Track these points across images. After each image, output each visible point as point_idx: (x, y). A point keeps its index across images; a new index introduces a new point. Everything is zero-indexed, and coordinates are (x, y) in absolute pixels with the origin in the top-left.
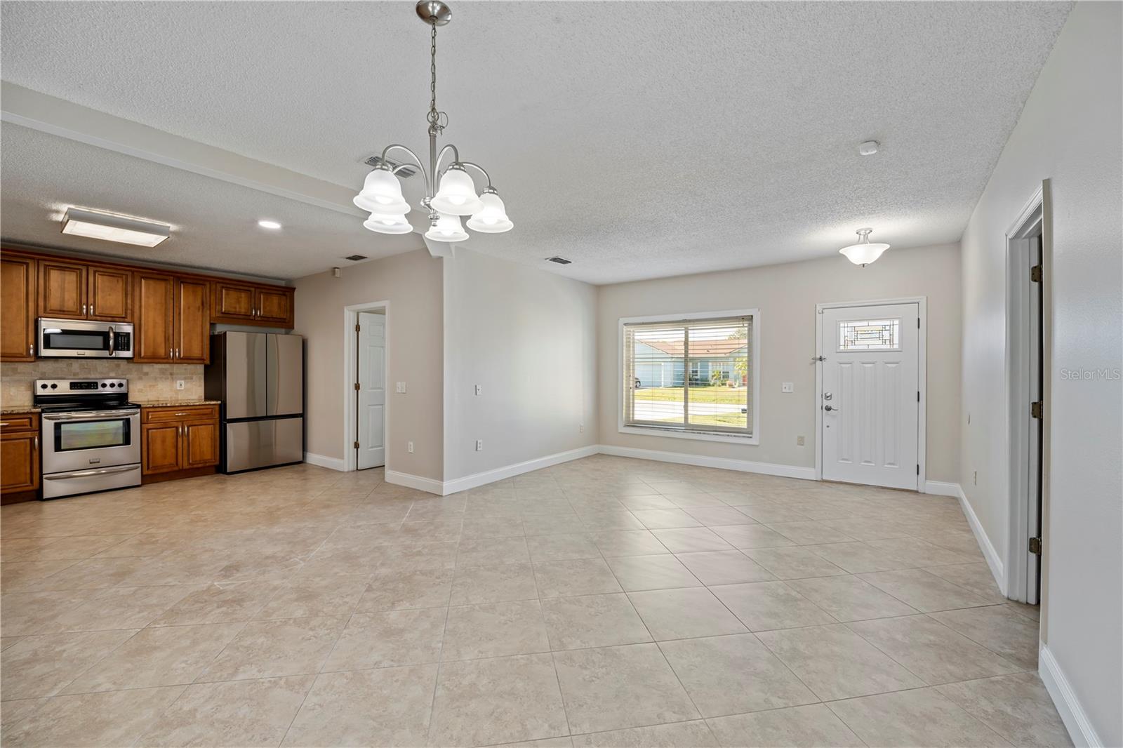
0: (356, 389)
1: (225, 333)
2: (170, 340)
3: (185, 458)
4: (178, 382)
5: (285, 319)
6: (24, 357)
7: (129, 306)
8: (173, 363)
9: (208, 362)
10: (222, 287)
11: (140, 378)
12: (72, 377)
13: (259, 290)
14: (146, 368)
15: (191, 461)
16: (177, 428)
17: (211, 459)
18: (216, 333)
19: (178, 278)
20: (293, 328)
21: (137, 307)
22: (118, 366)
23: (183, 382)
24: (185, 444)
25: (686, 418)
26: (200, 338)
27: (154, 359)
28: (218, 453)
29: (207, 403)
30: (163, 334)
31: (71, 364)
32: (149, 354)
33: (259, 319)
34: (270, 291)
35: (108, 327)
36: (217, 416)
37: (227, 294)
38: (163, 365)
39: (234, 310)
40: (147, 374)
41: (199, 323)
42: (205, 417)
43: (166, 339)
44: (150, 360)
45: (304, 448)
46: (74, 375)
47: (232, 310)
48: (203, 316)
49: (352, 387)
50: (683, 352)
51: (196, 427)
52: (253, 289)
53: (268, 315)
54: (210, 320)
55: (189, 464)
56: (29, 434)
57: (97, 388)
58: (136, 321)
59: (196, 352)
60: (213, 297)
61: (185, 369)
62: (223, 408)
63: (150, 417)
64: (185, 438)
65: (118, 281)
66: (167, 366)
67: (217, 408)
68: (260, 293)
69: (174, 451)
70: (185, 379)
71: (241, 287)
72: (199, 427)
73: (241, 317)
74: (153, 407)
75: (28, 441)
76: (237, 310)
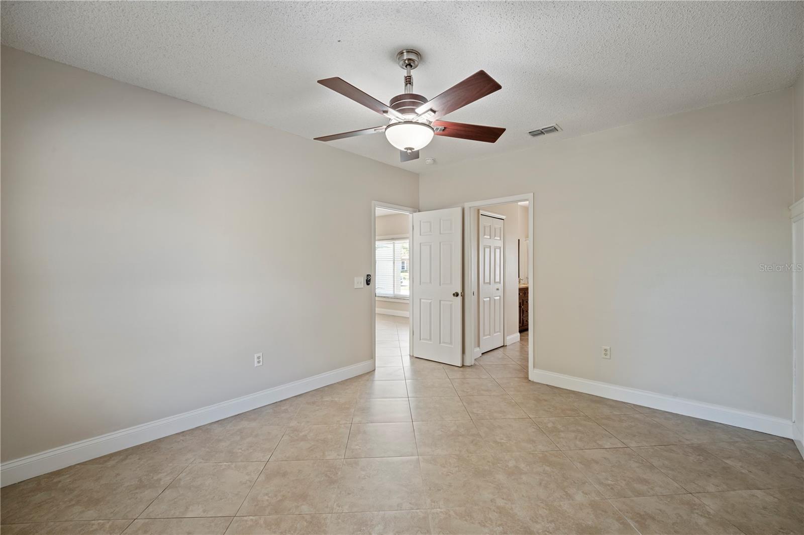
25: (394, 293)
50: (392, 255)
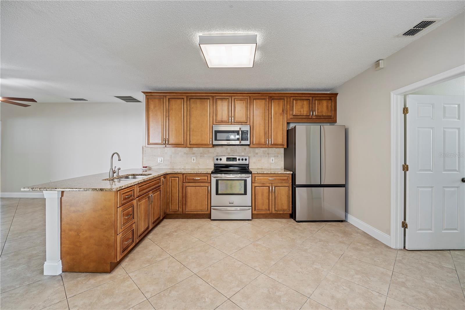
0: (404, 170)
1: (295, 127)
2: (267, 134)
3: (273, 207)
4: (271, 158)
5: (331, 116)
6: (208, 145)
7: (248, 116)
8: (268, 147)
9: (285, 146)
10: (293, 99)
11: (254, 156)
12: (227, 155)
13: (314, 98)
14: (257, 150)
15: (276, 209)
16: (269, 187)
17: (287, 209)
18: (290, 128)
19: (271, 97)
20: (336, 122)
21: (252, 116)
22: (245, 149)
23: (273, 158)
24: (273, 198)
26: (281, 132)
27: (260, 145)
28: (291, 206)
29: (285, 173)
30: (264, 130)
31: (227, 148)
32: (257, 142)
33: (315, 117)
34: (322, 98)
35: (239, 128)
36: (290, 181)
37: (296, 103)
38: (264, 148)
39: (300, 113)
40: (257, 154)
41: (281, 123)
42: (284, 182)
43: (265, 134)
44: (258, 146)
45: (346, 211)
46: (228, 154)
47: (299, 114)
48: (283, 119)
49: (400, 168)
51: (279, 187)
52: (311, 98)
53: (320, 114)
54: (287, 121)
55: (275, 210)
56: (207, 184)
57: (236, 161)
58: (252, 124)
59: (280, 141)
60: (288, 106)
61: (275, 151)
62: (294, 176)
63: (256, 179)
64: (273, 194)
65: (244, 102)
66: (266, 149)
67: (291, 176)
68: (316, 100)
69: (267, 201)
70: (275, 156)
71: (304, 98)
72: (281, 188)
73: (304, 117)
74: (257, 174)
75: (207, 188)
76: (302, 113)
